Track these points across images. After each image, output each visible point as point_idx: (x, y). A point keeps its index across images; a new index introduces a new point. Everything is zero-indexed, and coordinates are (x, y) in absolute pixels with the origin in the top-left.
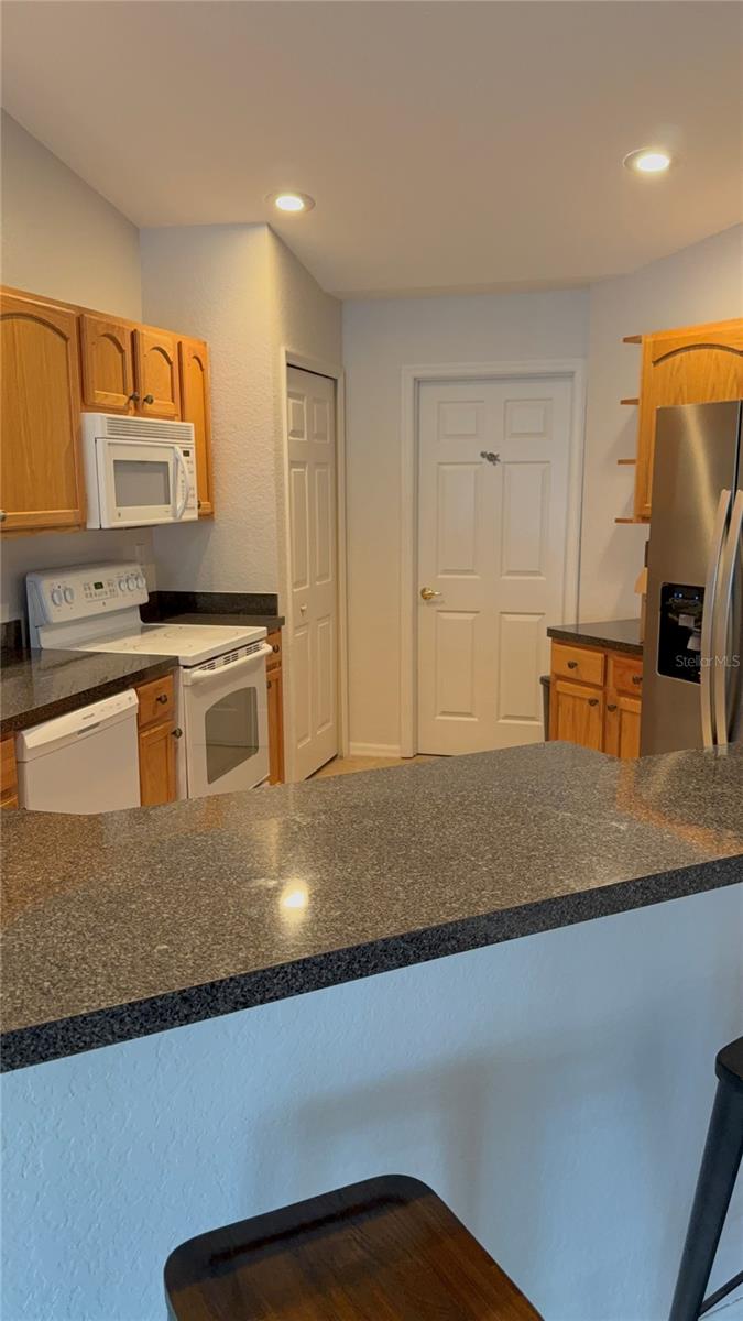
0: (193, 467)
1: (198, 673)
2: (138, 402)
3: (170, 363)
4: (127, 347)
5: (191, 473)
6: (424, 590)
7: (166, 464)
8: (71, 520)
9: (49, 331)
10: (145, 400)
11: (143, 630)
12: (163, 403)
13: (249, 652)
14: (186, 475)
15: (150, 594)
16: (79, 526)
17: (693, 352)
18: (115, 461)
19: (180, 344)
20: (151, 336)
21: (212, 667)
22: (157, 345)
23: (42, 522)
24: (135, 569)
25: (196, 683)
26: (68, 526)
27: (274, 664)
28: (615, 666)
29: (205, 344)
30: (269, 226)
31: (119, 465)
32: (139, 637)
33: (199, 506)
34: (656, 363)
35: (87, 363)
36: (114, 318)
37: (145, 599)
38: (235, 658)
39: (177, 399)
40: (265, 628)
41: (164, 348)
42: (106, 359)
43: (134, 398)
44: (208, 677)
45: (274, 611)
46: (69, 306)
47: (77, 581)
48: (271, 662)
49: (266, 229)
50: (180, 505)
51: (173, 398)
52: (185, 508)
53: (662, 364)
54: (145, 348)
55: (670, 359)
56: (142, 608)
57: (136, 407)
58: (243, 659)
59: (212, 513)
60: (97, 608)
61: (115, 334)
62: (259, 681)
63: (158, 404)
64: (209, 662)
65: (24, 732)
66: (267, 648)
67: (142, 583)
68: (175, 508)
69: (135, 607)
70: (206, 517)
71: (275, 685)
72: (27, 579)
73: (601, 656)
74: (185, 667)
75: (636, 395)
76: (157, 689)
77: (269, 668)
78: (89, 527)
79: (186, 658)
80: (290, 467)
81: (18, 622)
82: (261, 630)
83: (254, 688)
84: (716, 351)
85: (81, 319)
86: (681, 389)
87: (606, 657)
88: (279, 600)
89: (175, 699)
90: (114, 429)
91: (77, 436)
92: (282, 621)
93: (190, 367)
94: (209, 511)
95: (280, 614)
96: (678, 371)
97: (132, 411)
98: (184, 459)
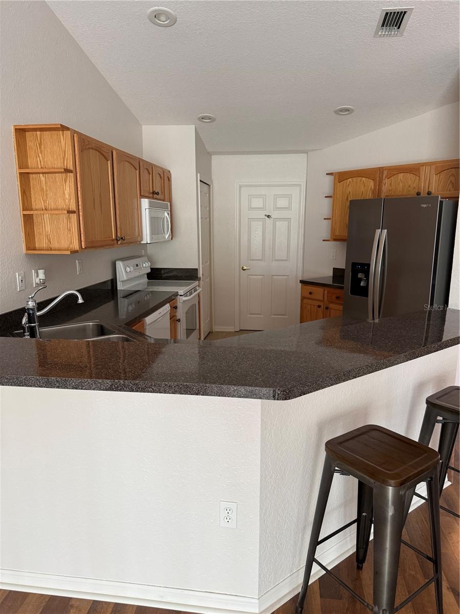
0: (170, 220)
1: (185, 298)
3: (161, 179)
4: (151, 173)
8: (138, 240)
9: (132, 167)
10: (156, 194)
13: (195, 291)
15: (150, 269)
16: (139, 242)
17: (354, 179)
18: (151, 217)
19: (164, 172)
20: (157, 169)
22: (158, 172)
23: (132, 241)
24: (146, 259)
25: (184, 302)
28: (327, 293)
29: (170, 172)
34: (339, 183)
35: (142, 179)
36: (148, 162)
38: (192, 292)
39: (163, 193)
40: (197, 282)
41: (160, 173)
42: (146, 178)
44: (186, 300)
45: (198, 276)
46: (136, 158)
49: (194, 128)
50: (167, 234)
52: (169, 236)
54: (156, 174)
56: (148, 274)
58: (194, 294)
59: (172, 237)
60: (136, 274)
61: (148, 168)
62: (197, 301)
63: (160, 195)
64: (186, 294)
65: (145, 318)
67: (149, 265)
68: (165, 236)
72: (117, 263)
73: (322, 289)
74: (181, 296)
75: (331, 194)
76: (173, 304)
78: (142, 242)
79: (178, 292)
80: (201, 220)
81: (113, 279)
83: (196, 305)
85: (139, 162)
86: (349, 193)
87: (324, 290)
88: (199, 271)
90: (151, 205)
91: (139, 208)
92: (200, 278)
93: (166, 181)
96: (348, 185)
97: (153, 198)
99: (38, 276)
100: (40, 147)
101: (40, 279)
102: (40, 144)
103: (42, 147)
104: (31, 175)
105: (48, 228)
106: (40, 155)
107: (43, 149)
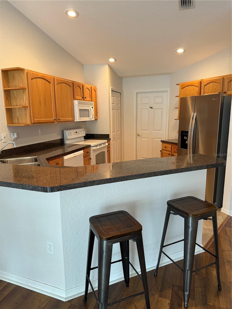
0: (94, 110)
1: (94, 148)
2: (84, 98)
3: (89, 91)
4: (82, 88)
5: (93, 111)
6: (138, 134)
7: (89, 110)
8: (72, 120)
9: (68, 86)
10: (85, 98)
11: (84, 141)
12: (88, 98)
13: (104, 145)
14: (92, 112)
15: (86, 134)
16: (73, 121)
17: (189, 87)
18: (80, 109)
19: (91, 87)
20: (86, 86)
21: (97, 147)
22: (87, 87)
23: (67, 120)
24: (83, 129)
25: (94, 150)
26: (71, 121)
27: (109, 147)
28: (173, 147)
29: (96, 87)
30: (108, 64)
31: (80, 110)
32: (84, 142)
33: (95, 118)
34: (182, 89)
35: (74, 91)
36: (80, 83)
37: (85, 135)
38: (101, 145)
39: (91, 98)
40: (107, 140)
41: (88, 88)
42: (78, 90)
43: (83, 97)
44: (96, 149)
45: (109, 137)
46: (71, 81)
47: (73, 131)
48: (108, 147)
49: (107, 65)
50: (91, 117)
51: (90, 97)
52: (92, 118)
53: (183, 89)
54: (85, 88)
55: (185, 88)
56: (84, 137)
57: (83, 99)
58: (103, 146)
59: (97, 119)
60: (76, 136)
61: (79, 86)
62: (106, 150)
63: (87, 99)
64: (96, 146)
65: (64, 157)
66: (107, 144)
67: (84, 132)
68: (90, 118)
69: (83, 136)
70: (96, 120)
71: (109, 151)
72: (64, 131)
73: (171, 145)
74: (92, 147)
75: (179, 95)
76: (87, 151)
77: (108, 148)
78: (75, 121)
79: (92, 145)
80: (112, 110)
81: (62, 139)
82: (106, 141)
83: (105, 152)
84: (193, 87)
85: (73, 83)
86: (187, 94)
87: (172, 146)
88: (110, 135)
89: (90, 152)
90: (79, 103)
91: (73, 105)
92: (110, 139)
93: (93, 91)
94: (97, 118)
95: (110, 138)
96: (186, 90)
97: (83, 100)
98: (92, 109)
99: (14, 136)
100: (14, 78)
101: (15, 137)
102: (14, 77)
103: (15, 78)
104: (11, 91)
105: (18, 115)
106: (14, 82)
107: (15, 79)
